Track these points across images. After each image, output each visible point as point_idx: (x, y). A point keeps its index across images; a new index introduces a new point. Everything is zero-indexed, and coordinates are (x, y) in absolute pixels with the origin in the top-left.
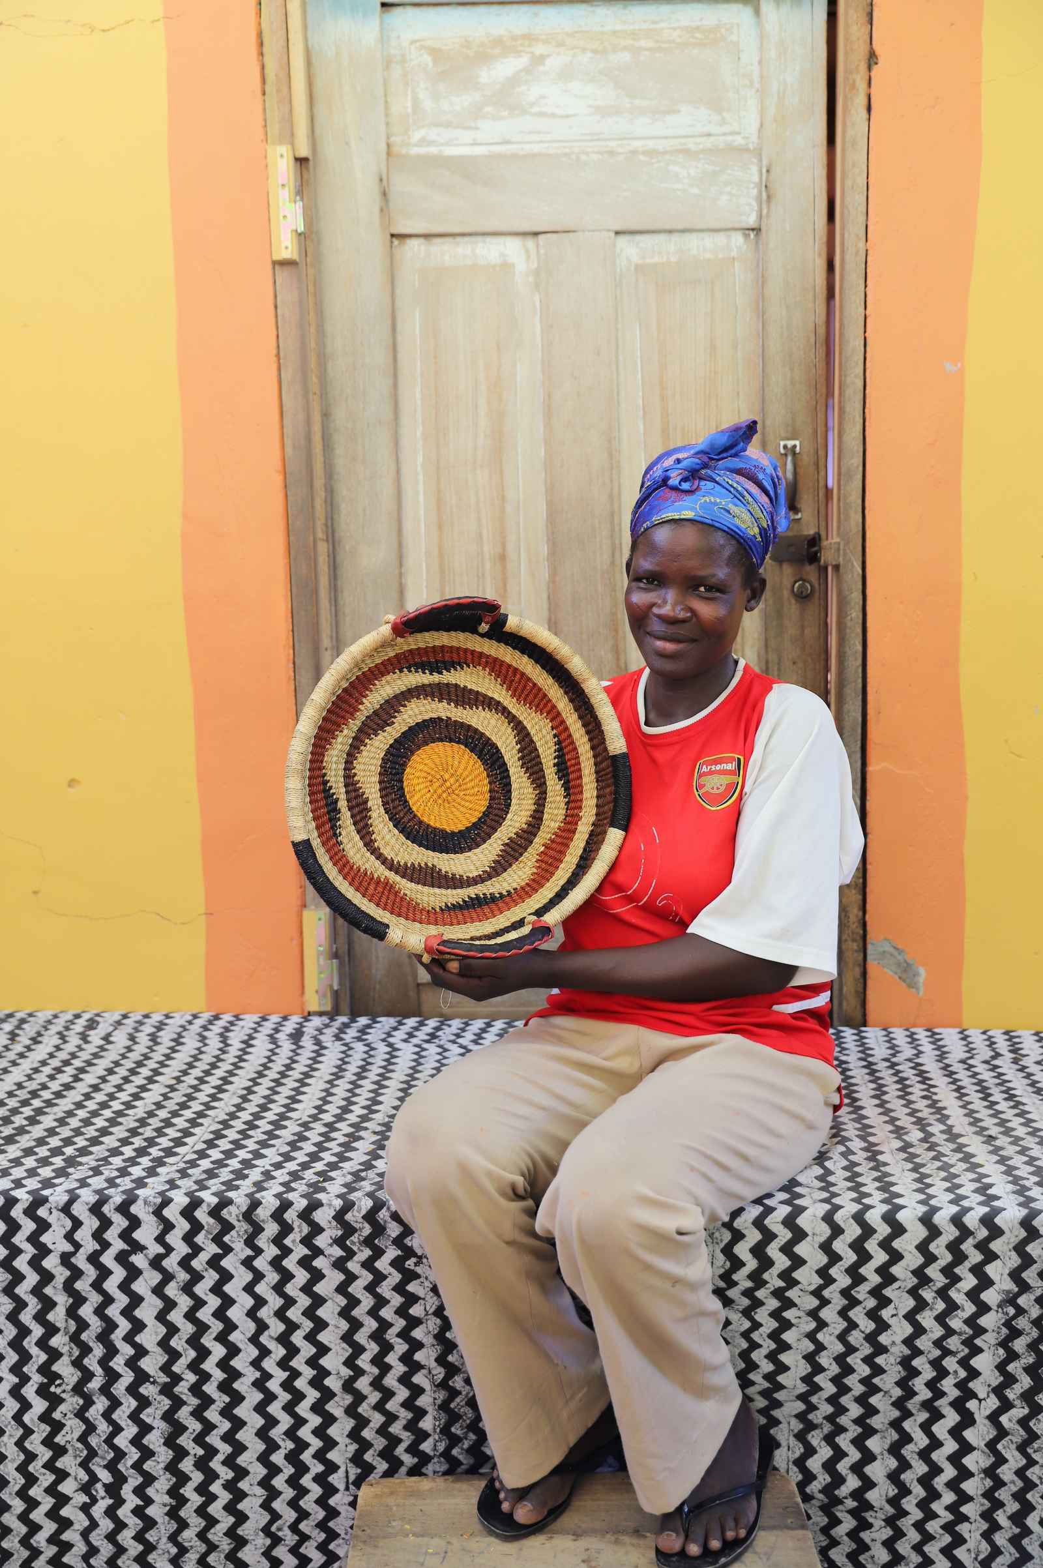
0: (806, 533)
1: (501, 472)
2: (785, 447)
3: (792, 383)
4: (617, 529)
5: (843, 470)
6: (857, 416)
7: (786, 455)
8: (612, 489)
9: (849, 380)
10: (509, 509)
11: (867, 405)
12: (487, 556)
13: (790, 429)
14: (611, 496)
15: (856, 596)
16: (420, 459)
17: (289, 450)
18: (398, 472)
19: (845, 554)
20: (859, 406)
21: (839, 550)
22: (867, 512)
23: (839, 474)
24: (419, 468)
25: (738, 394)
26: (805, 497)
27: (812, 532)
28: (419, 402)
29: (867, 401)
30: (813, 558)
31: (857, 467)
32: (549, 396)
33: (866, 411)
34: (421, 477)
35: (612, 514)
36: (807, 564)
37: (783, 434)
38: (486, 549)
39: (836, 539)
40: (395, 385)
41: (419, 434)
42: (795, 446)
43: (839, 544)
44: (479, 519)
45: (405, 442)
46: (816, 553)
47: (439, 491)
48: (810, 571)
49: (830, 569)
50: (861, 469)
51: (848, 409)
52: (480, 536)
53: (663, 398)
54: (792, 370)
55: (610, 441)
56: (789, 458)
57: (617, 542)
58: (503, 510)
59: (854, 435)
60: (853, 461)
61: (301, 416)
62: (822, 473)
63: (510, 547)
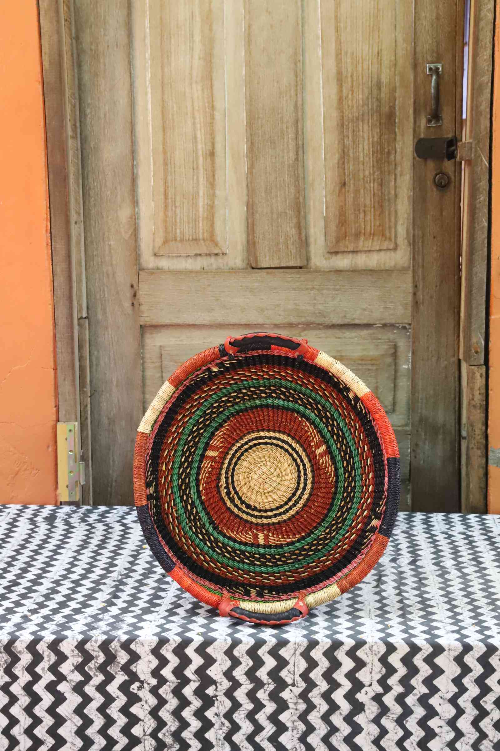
0: (445, 137)
1: (212, 87)
2: (430, 69)
3: (438, 18)
4: (300, 133)
5: (476, 87)
6: (488, 43)
7: (431, 75)
8: (297, 101)
9: (482, 14)
10: (218, 116)
11: (496, 34)
12: (200, 153)
13: (435, 55)
14: (296, 107)
15: (484, 184)
16: (149, 75)
17: (46, 64)
18: (132, 85)
19: (476, 151)
20: (489, 35)
21: (471, 149)
22: (494, 119)
23: (473, 89)
24: (148, 83)
25: (395, 27)
26: (445, 108)
27: (450, 136)
28: (148, 30)
29: (497, 31)
30: (451, 156)
31: (487, 83)
32: (250, 26)
33: (496, 38)
34: (149, 90)
35: (297, 121)
36: (446, 160)
37: (430, 59)
38: (200, 146)
39: (468, 141)
40: (129, 15)
41: (147, 55)
42: (439, 68)
43: (471, 143)
44: (194, 124)
45: (138, 63)
46: (454, 151)
47: (163, 100)
48: (448, 166)
49: (463, 162)
50: (490, 84)
51: (481, 37)
52: (195, 138)
53: (337, 30)
54: (437, 7)
55: (295, 64)
56: (434, 77)
57: (300, 143)
58: (212, 117)
59: (485, 57)
60: (483, 78)
61: (55, 37)
62: (459, 90)
63: (219, 147)
